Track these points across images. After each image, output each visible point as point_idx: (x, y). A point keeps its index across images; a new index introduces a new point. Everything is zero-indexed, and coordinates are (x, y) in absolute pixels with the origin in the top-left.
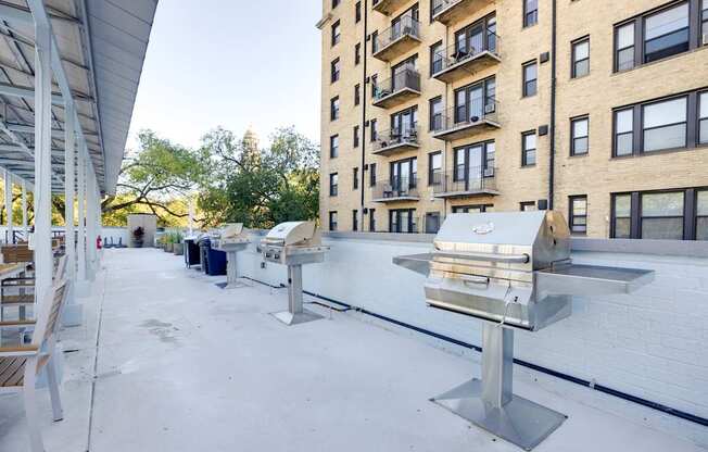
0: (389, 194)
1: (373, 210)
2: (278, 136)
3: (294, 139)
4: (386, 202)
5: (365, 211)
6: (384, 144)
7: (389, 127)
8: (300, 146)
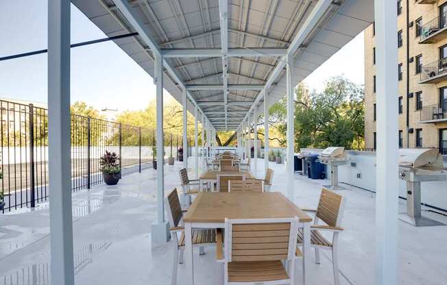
0: (438, 115)
1: (418, 130)
2: (330, 82)
3: (343, 83)
4: (435, 123)
5: (411, 131)
6: (433, 74)
7: (437, 58)
8: (347, 87)
